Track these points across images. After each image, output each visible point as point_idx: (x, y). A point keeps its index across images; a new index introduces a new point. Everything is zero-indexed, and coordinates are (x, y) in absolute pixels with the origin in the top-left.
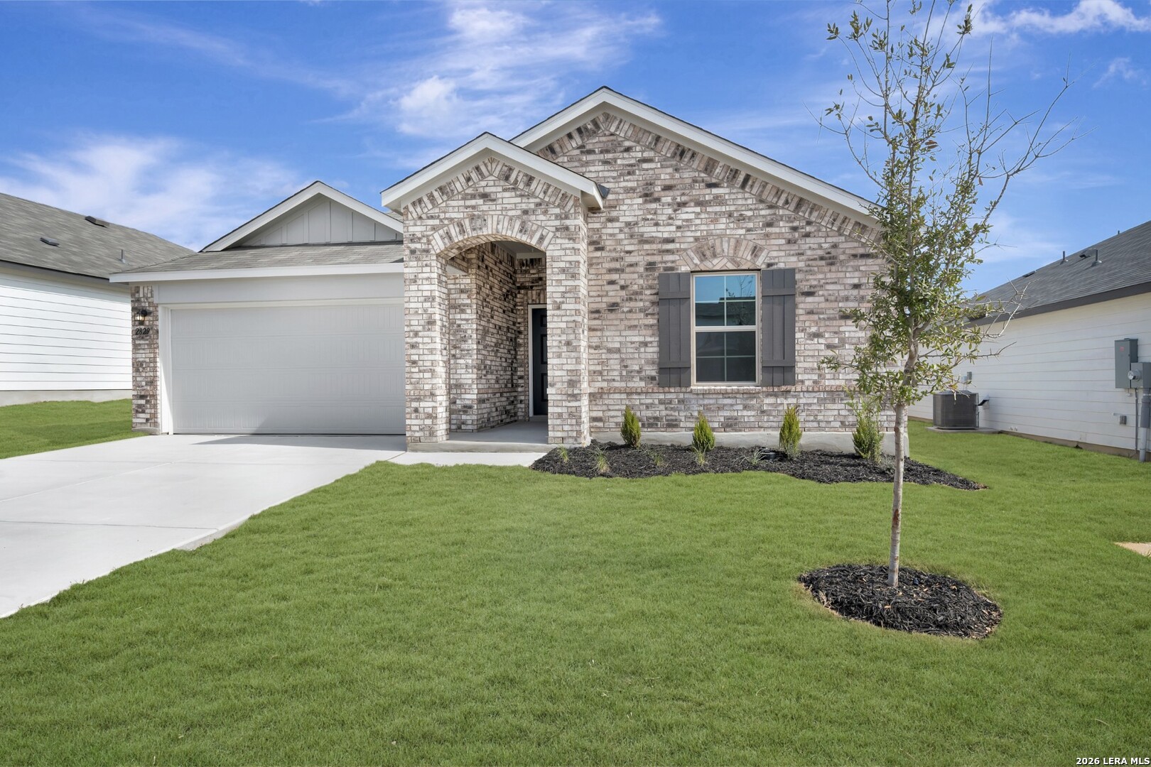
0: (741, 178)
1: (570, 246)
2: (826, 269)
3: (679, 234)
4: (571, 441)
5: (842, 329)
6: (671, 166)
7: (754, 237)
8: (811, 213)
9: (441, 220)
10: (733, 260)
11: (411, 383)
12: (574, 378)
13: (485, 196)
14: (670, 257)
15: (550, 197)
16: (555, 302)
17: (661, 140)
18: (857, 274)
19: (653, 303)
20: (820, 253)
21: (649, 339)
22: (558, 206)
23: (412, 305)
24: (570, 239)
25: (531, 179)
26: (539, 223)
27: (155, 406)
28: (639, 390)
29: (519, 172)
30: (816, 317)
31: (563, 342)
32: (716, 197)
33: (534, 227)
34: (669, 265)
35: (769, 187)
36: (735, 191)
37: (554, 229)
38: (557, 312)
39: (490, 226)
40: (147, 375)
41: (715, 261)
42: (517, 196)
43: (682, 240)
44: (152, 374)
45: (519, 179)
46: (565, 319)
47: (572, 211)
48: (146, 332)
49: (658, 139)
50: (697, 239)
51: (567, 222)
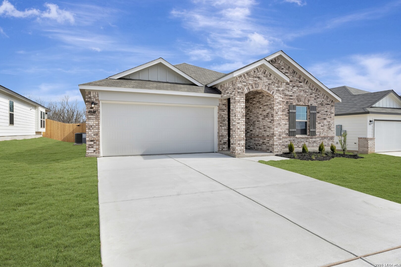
0: (306, 81)
1: (280, 96)
2: (321, 107)
3: (293, 94)
4: (279, 152)
5: (324, 122)
6: (292, 75)
7: (308, 97)
8: (319, 92)
9: (247, 83)
10: (304, 103)
11: (237, 135)
12: (280, 134)
13: (259, 78)
14: (291, 101)
15: (275, 81)
16: (276, 111)
17: (290, 68)
18: (326, 109)
19: (288, 113)
20: (320, 103)
21: (287, 123)
22: (277, 84)
23: (238, 110)
24: (280, 94)
25: (271, 75)
26: (272, 88)
27: (99, 145)
28: (285, 137)
29: (268, 72)
30: (319, 119)
31: (278, 123)
32: (301, 85)
33: (271, 89)
34: (291, 103)
35: (311, 84)
36: (305, 84)
37: (276, 90)
38: (277, 115)
39: (260, 87)
40: (94, 131)
41: (301, 103)
42: (267, 79)
43: (294, 96)
44: (97, 131)
45: (268, 74)
46: (278, 117)
47: (280, 86)
48: (94, 112)
49: (289, 67)
50: (297, 96)
51: (279, 89)
